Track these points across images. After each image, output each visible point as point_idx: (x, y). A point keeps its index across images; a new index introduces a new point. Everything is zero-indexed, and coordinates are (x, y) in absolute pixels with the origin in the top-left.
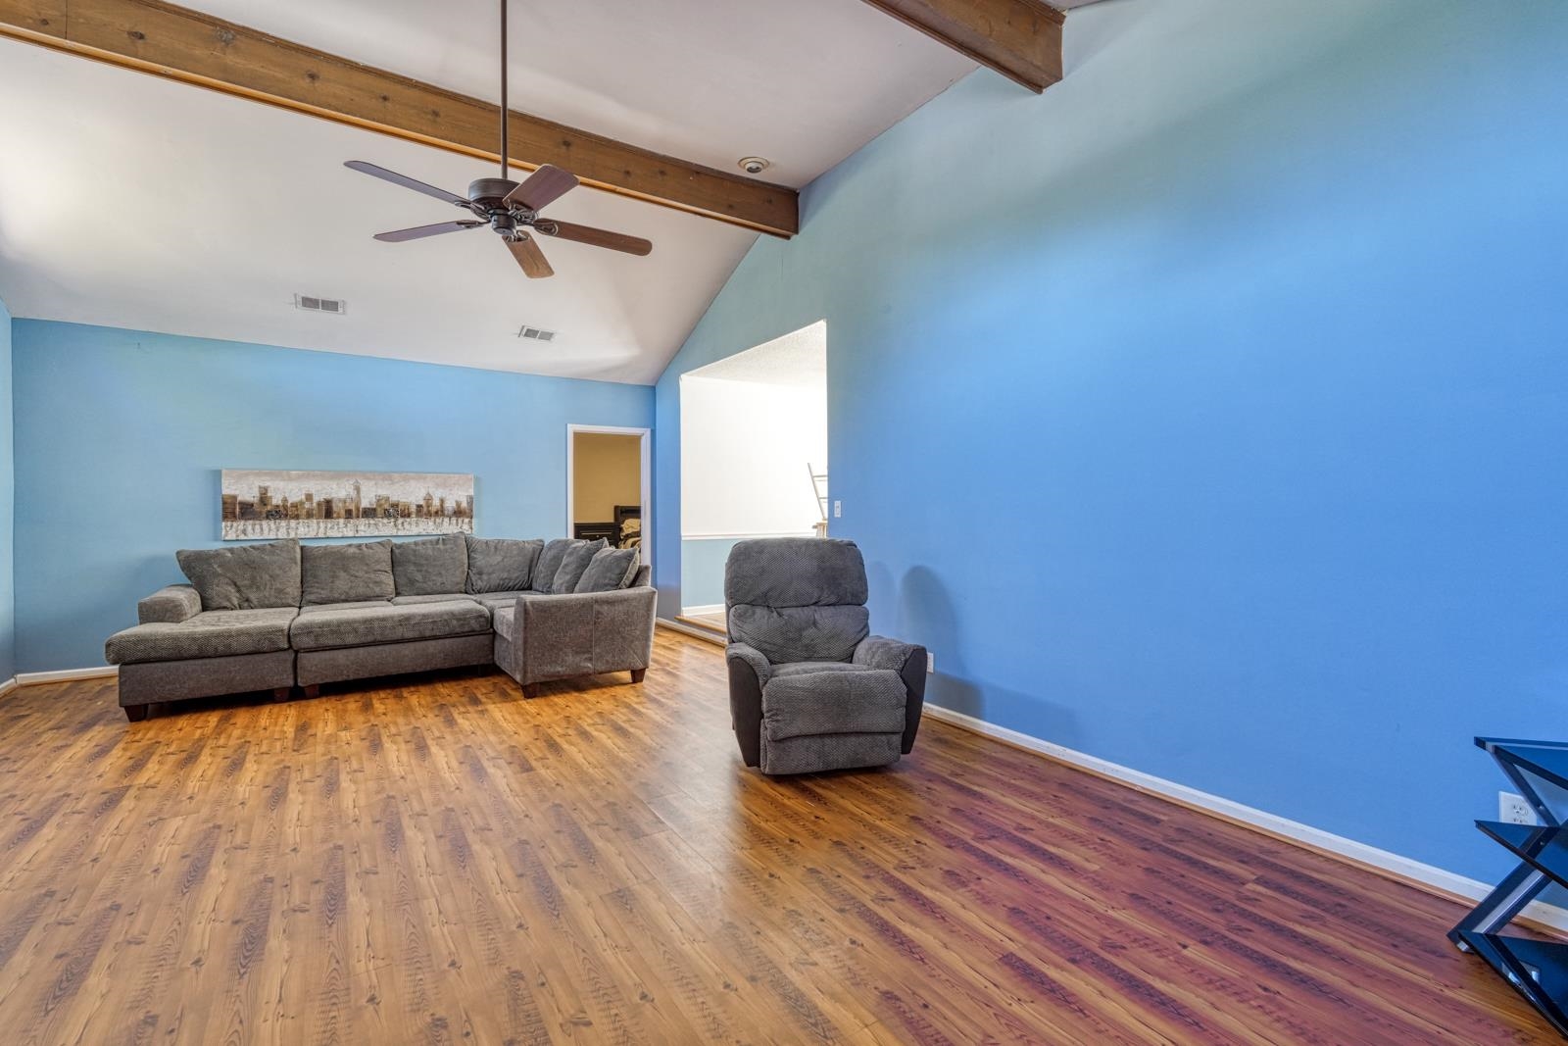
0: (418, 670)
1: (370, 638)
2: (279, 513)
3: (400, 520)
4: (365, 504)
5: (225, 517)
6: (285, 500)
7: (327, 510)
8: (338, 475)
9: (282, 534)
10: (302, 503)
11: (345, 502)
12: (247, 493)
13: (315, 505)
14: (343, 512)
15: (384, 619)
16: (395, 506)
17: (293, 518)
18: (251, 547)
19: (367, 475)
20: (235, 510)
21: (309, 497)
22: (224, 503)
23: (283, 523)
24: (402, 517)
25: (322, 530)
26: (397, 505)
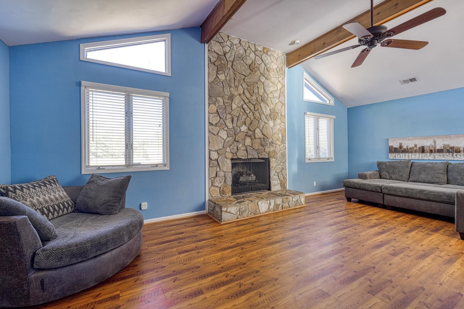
0: (428, 212)
1: (407, 195)
2: (405, 151)
3: (455, 154)
4: (438, 147)
5: (390, 152)
6: (407, 147)
7: (423, 150)
8: (426, 138)
9: (407, 158)
10: (413, 148)
11: (429, 147)
12: (396, 145)
13: (418, 148)
14: (429, 151)
15: (413, 189)
16: (452, 148)
17: (410, 153)
18: (395, 161)
19: (439, 137)
20: (393, 150)
21: (416, 146)
22: (389, 148)
23: (407, 154)
24: (456, 152)
25: (421, 157)
26: (453, 148)
